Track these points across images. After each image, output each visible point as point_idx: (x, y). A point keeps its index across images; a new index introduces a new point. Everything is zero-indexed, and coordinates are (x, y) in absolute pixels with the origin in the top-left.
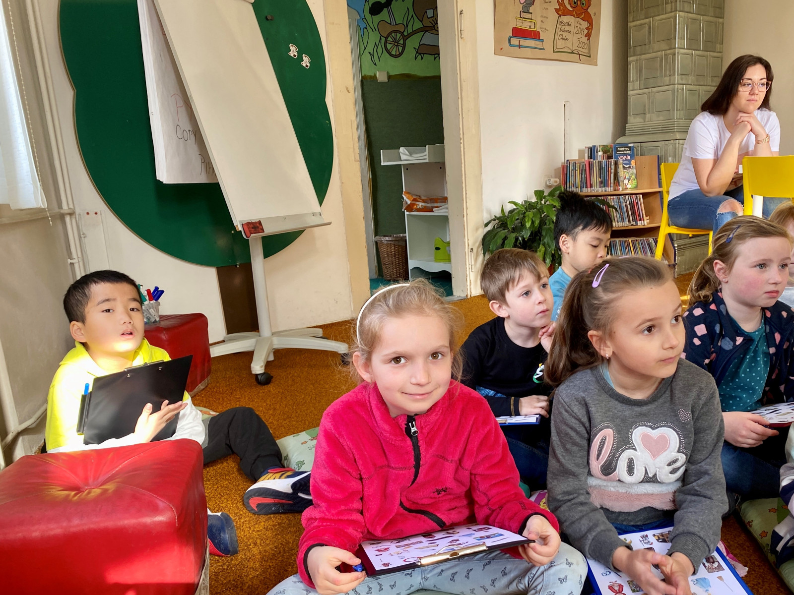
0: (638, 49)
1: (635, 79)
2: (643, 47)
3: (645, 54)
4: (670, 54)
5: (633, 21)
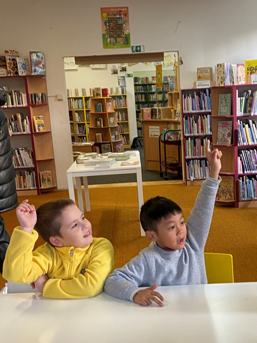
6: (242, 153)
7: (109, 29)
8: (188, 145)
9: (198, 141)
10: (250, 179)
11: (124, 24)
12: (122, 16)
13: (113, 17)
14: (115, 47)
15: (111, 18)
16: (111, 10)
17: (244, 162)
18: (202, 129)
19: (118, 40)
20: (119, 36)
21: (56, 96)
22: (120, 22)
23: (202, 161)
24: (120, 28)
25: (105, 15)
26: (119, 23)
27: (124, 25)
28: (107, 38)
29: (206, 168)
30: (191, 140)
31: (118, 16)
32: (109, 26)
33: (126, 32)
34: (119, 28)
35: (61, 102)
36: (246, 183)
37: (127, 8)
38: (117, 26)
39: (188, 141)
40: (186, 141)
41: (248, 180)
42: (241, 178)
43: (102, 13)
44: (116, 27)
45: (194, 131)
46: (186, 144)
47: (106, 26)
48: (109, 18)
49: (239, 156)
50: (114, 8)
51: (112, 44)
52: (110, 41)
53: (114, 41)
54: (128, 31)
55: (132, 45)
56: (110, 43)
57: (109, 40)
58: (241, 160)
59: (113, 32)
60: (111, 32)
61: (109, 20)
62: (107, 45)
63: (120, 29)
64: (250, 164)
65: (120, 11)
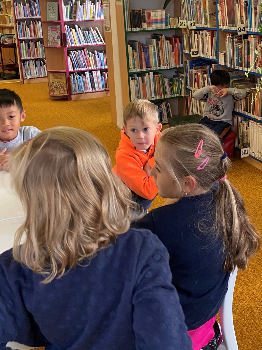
6: (71, 53)
8: (23, 47)
9: (32, 44)
10: (80, 75)
17: (73, 61)
18: (35, 33)
23: (37, 62)
29: (41, 67)
30: (25, 43)
36: (77, 78)
39: (22, 44)
40: (20, 44)
41: (78, 76)
42: (72, 74)
45: (27, 35)
46: (21, 46)
49: (68, 56)
58: (70, 59)
64: (79, 62)
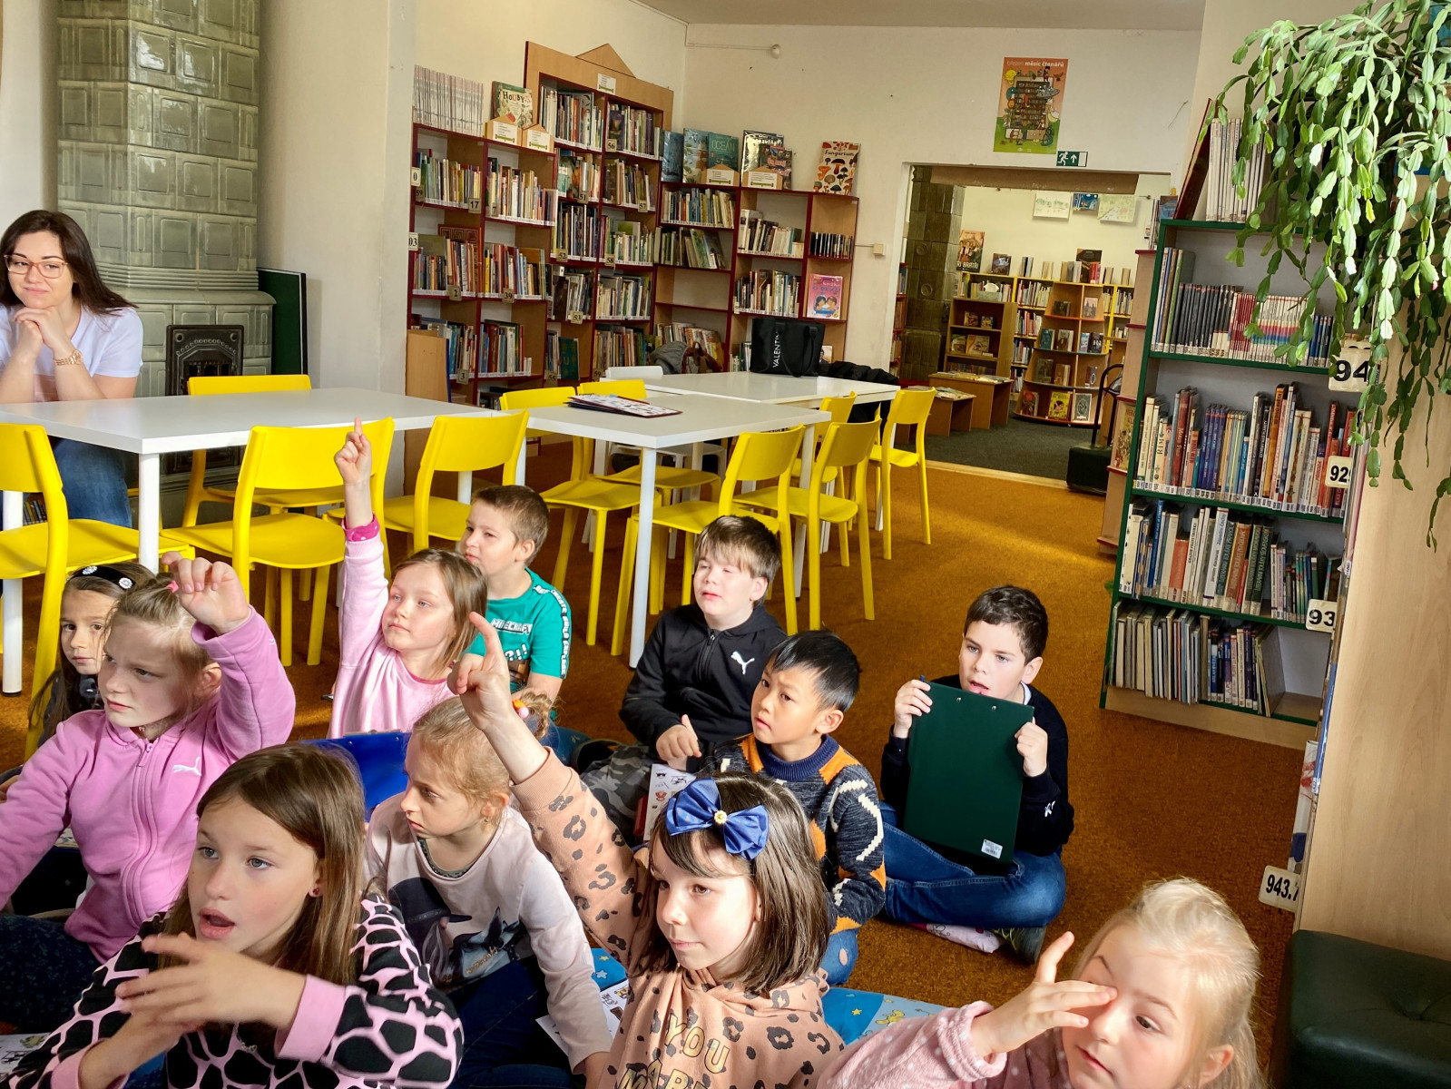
0: (73, 129)
1: (68, 180)
2: (81, 128)
3: (83, 141)
4: (120, 151)
5: (65, 79)
7: (1014, 108)
11: (1051, 97)
12: (1050, 80)
13: (1028, 79)
14: (1020, 149)
15: (1025, 82)
16: (1027, 64)
19: (1031, 133)
20: (1035, 126)
21: (872, 247)
22: (1043, 93)
24: (1040, 105)
25: (1012, 73)
26: (1039, 95)
27: (1050, 101)
28: (1006, 128)
31: (1041, 80)
32: (1015, 100)
33: (1052, 117)
34: (1037, 105)
35: (880, 261)
37: (1066, 62)
38: (1033, 102)
43: (1006, 69)
44: (1031, 105)
47: (1010, 99)
48: (1018, 82)
50: (1035, 60)
51: (1014, 142)
52: (1012, 135)
53: (1021, 136)
54: (1056, 115)
55: (1059, 149)
56: (1011, 139)
57: (1009, 131)
59: (1023, 114)
60: (1018, 114)
61: (1017, 87)
62: (1003, 143)
63: (1037, 109)
65: (1048, 67)
